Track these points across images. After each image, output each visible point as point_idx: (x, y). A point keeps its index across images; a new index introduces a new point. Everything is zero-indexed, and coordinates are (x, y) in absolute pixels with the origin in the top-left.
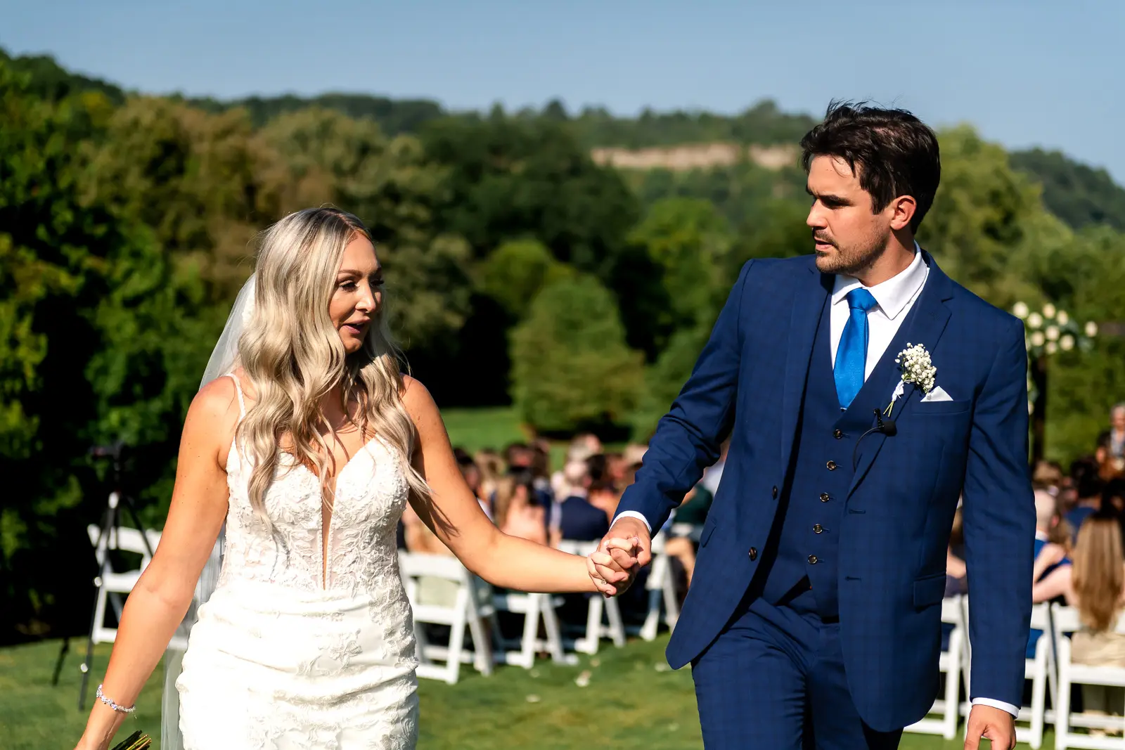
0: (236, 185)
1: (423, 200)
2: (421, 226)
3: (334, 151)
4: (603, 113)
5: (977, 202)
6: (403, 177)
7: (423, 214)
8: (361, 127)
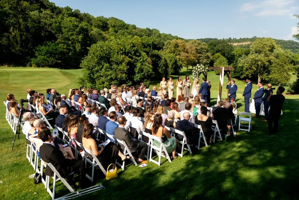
0: (183, 48)
1: (206, 49)
2: (205, 52)
3: (196, 44)
4: (235, 39)
5: (267, 47)
6: (203, 47)
7: (205, 51)
8: (199, 42)
